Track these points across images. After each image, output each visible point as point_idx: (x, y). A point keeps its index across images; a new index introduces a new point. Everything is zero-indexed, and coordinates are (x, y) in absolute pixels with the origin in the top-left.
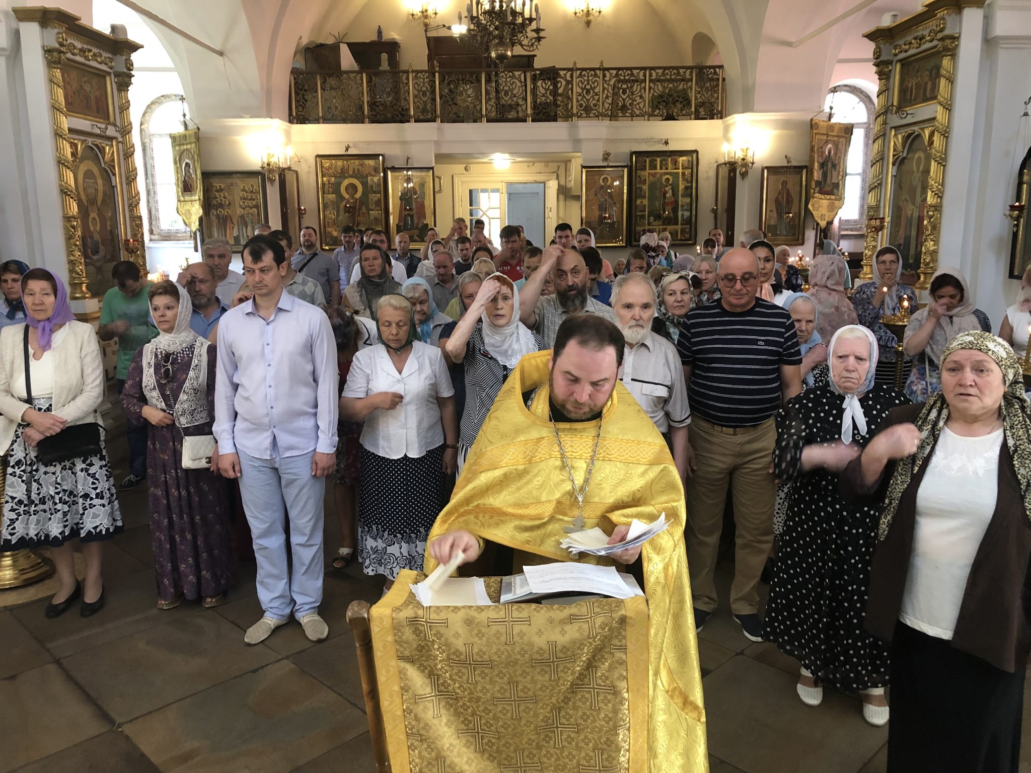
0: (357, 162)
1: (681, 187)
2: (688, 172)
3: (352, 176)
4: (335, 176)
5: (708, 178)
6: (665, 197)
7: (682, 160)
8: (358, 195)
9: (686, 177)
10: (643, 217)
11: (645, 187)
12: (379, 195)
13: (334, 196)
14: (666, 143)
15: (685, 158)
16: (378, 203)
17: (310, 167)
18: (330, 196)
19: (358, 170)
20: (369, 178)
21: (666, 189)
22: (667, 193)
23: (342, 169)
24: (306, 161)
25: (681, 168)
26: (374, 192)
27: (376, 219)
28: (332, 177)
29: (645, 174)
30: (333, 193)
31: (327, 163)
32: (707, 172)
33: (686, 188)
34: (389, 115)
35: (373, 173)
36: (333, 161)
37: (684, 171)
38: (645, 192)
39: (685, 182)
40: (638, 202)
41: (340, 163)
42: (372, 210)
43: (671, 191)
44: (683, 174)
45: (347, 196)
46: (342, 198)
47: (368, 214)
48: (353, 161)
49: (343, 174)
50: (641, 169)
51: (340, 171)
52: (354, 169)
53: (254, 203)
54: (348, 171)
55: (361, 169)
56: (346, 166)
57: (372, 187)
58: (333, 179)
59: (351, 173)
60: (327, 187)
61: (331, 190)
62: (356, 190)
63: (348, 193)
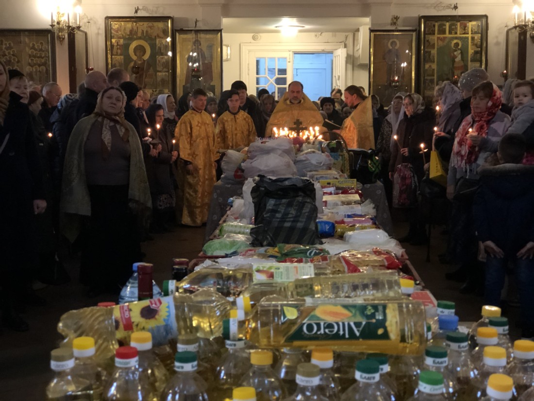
0: (146, 24)
1: (471, 51)
2: (477, 37)
3: (140, 38)
4: (124, 38)
5: (498, 44)
6: (454, 61)
7: (471, 25)
8: (146, 57)
9: (476, 42)
10: (432, 81)
11: (434, 52)
12: (166, 57)
13: (122, 57)
14: (456, 7)
15: (474, 23)
16: (165, 65)
17: (99, 29)
18: (118, 57)
19: (147, 31)
20: (158, 40)
21: (455, 53)
22: (456, 57)
23: (131, 31)
24: (95, 23)
25: (470, 32)
26: (162, 55)
27: (163, 81)
28: (121, 38)
29: (434, 38)
30: (121, 55)
31: (115, 25)
32: (497, 37)
33: (476, 53)
35: (161, 35)
36: (123, 23)
37: (473, 35)
38: (434, 56)
39: (474, 47)
40: (427, 66)
41: (129, 25)
42: (160, 72)
43: (460, 56)
44: (473, 38)
45: (134, 58)
46: (131, 60)
47: (156, 74)
48: (141, 23)
49: (131, 36)
50: (430, 34)
51: (128, 33)
52: (143, 31)
53: (43, 61)
54: (136, 33)
55: (150, 31)
56: (135, 28)
57: (160, 48)
58: (122, 41)
59: (139, 35)
60: (115, 48)
61: (119, 51)
62: (144, 52)
63: (135, 55)
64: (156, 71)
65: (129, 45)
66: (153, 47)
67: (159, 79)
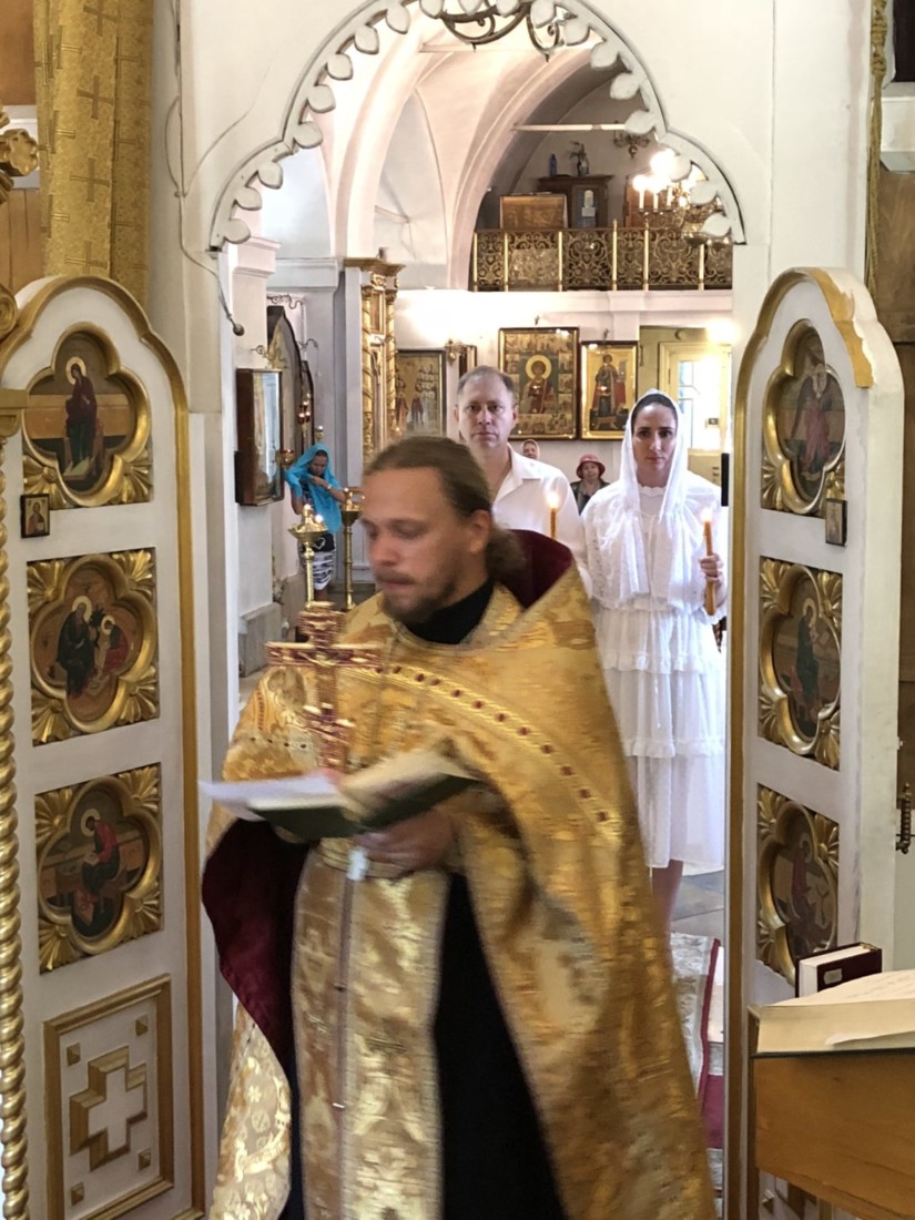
0: (547, 336)
4: (520, 353)
8: (546, 375)
12: (570, 376)
13: (518, 376)
16: (569, 385)
17: (491, 342)
19: (548, 345)
20: (561, 355)
23: (529, 344)
24: (488, 336)
26: (565, 372)
27: (565, 403)
28: (517, 353)
30: (516, 373)
31: (511, 338)
34: (587, 281)
35: (565, 349)
36: (520, 335)
41: (527, 338)
42: (562, 393)
45: (531, 375)
46: (527, 379)
47: (557, 396)
48: (541, 335)
49: (531, 350)
51: (526, 347)
52: (543, 344)
53: (432, 385)
54: (536, 346)
55: (551, 344)
56: (534, 341)
57: (563, 365)
58: (517, 357)
59: (539, 349)
60: (510, 365)
61: (514, 369)
62: (544, 370)
63: (534, 372)
64: (558, 392)
65: (525, 361)
66: (554, 363)
67: (561, 402)
